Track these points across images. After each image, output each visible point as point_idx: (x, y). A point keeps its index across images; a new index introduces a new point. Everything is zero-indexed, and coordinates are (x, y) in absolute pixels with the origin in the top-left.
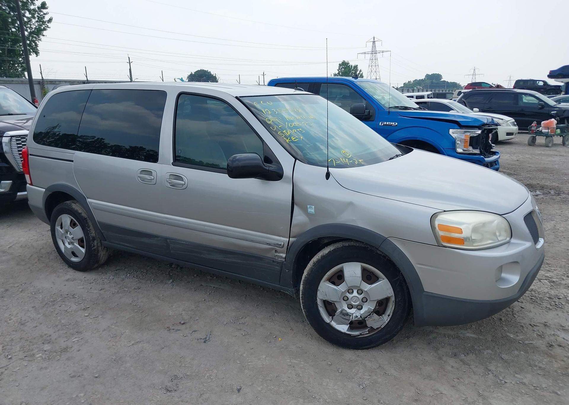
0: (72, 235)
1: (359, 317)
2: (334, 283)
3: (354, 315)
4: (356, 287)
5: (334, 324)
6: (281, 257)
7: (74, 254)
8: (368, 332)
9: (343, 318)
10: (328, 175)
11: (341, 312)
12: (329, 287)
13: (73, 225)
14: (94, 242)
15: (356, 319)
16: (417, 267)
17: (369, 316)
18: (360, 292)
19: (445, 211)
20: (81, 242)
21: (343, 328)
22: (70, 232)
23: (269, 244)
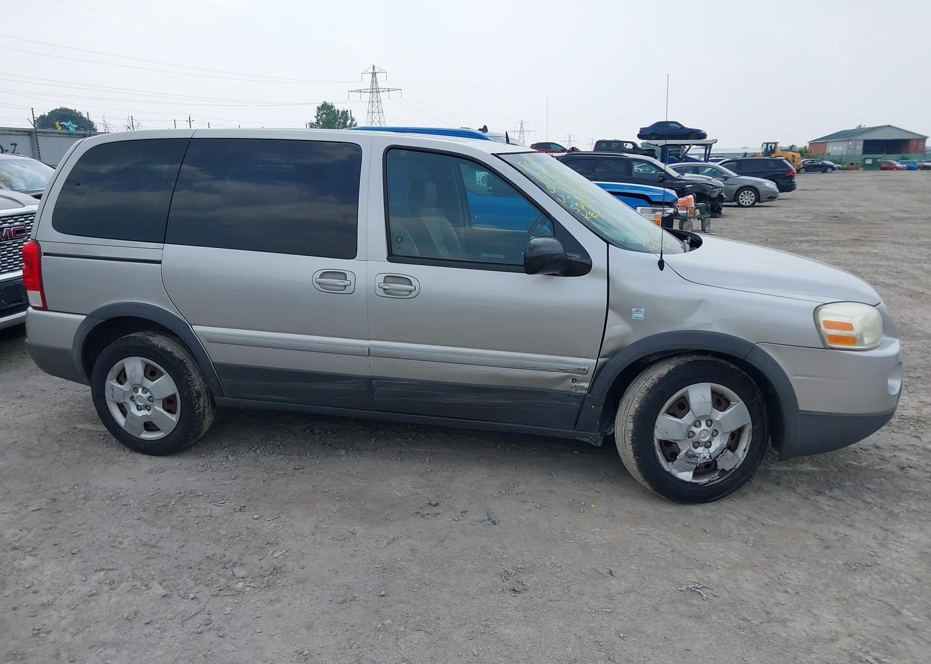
0: (148, 393)
1: (708, 457)
2: (674, 415)
3: (702, 455)
4: (703, 417)
5: (674, 472)
6: (582, 388)
7: (149, 426)
8: (718, 477)
9: (689, 462)
10: (661, 264)
11: (687, 454)
12: (670, 420)
13: (151, 374)
15: (705, 461)
16: (793, 379)
17: (721, 455)
18: (710, 423)
19: (825, 304)
20: (169, 404)
21: (687, 476)
22: (144, 388)
23: (565, 371)
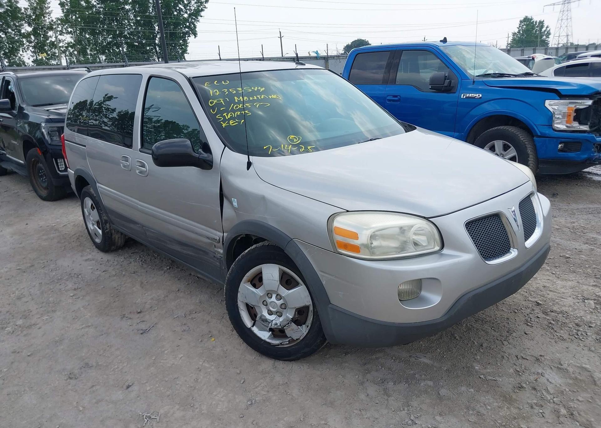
0: (93, 217)
1: (279, 324)
2: (255, 286)
3: (274, 322)
4: (275, 292)
5: (255, 330)
6: (219, 253)
7: (96, 235)
8: (288, 342)
9: (263, 324)
10: (249, 164)
11: (261, 318)
12: (248, 289)
13: (93, 208)
14: (106, 225)
15: (276, 327)
16: (319, 274)
17: (287, 325)
18: (279, 297)
19: (348, 211)
20: (98, 224)
21: (265, 335)
22: (92, 215)
23: (208, 238)
